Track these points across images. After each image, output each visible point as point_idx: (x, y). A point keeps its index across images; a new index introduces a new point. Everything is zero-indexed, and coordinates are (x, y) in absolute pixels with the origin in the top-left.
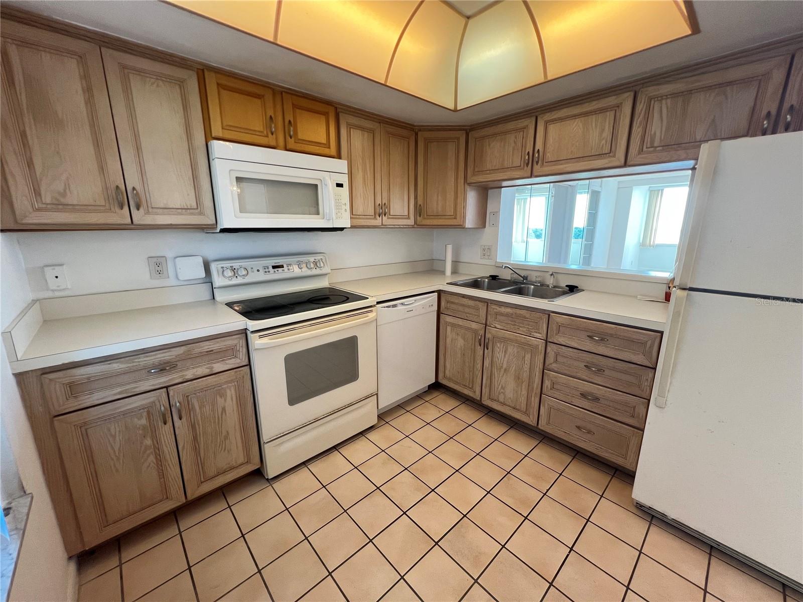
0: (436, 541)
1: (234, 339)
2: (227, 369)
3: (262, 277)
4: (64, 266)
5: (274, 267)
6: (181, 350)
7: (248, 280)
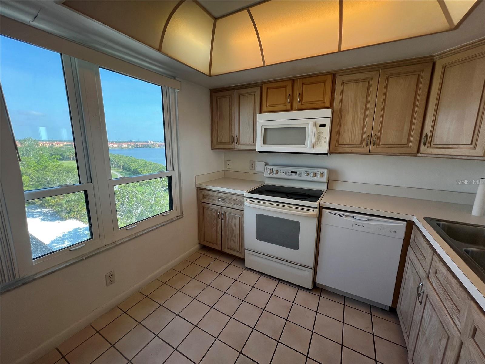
0: (242, 352)
1: (241, 198)
2: (237, 209)
3: (283, 176)
4: (231, 161)
5: (292, 172)
6: (225, 195)
7: (277, 176)
